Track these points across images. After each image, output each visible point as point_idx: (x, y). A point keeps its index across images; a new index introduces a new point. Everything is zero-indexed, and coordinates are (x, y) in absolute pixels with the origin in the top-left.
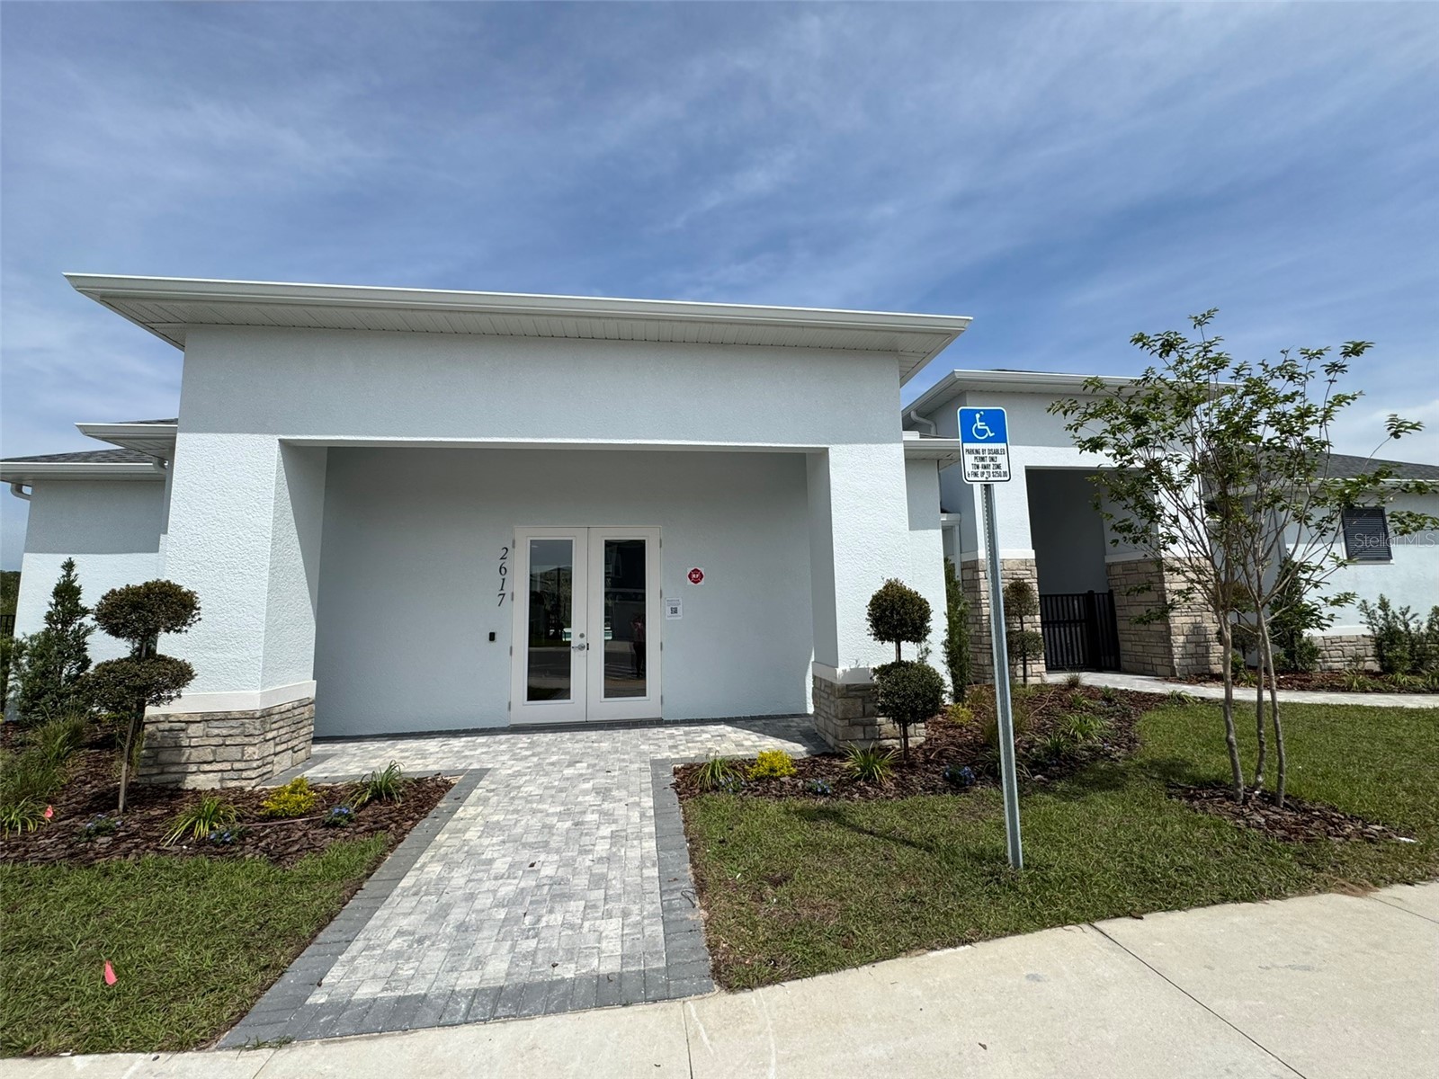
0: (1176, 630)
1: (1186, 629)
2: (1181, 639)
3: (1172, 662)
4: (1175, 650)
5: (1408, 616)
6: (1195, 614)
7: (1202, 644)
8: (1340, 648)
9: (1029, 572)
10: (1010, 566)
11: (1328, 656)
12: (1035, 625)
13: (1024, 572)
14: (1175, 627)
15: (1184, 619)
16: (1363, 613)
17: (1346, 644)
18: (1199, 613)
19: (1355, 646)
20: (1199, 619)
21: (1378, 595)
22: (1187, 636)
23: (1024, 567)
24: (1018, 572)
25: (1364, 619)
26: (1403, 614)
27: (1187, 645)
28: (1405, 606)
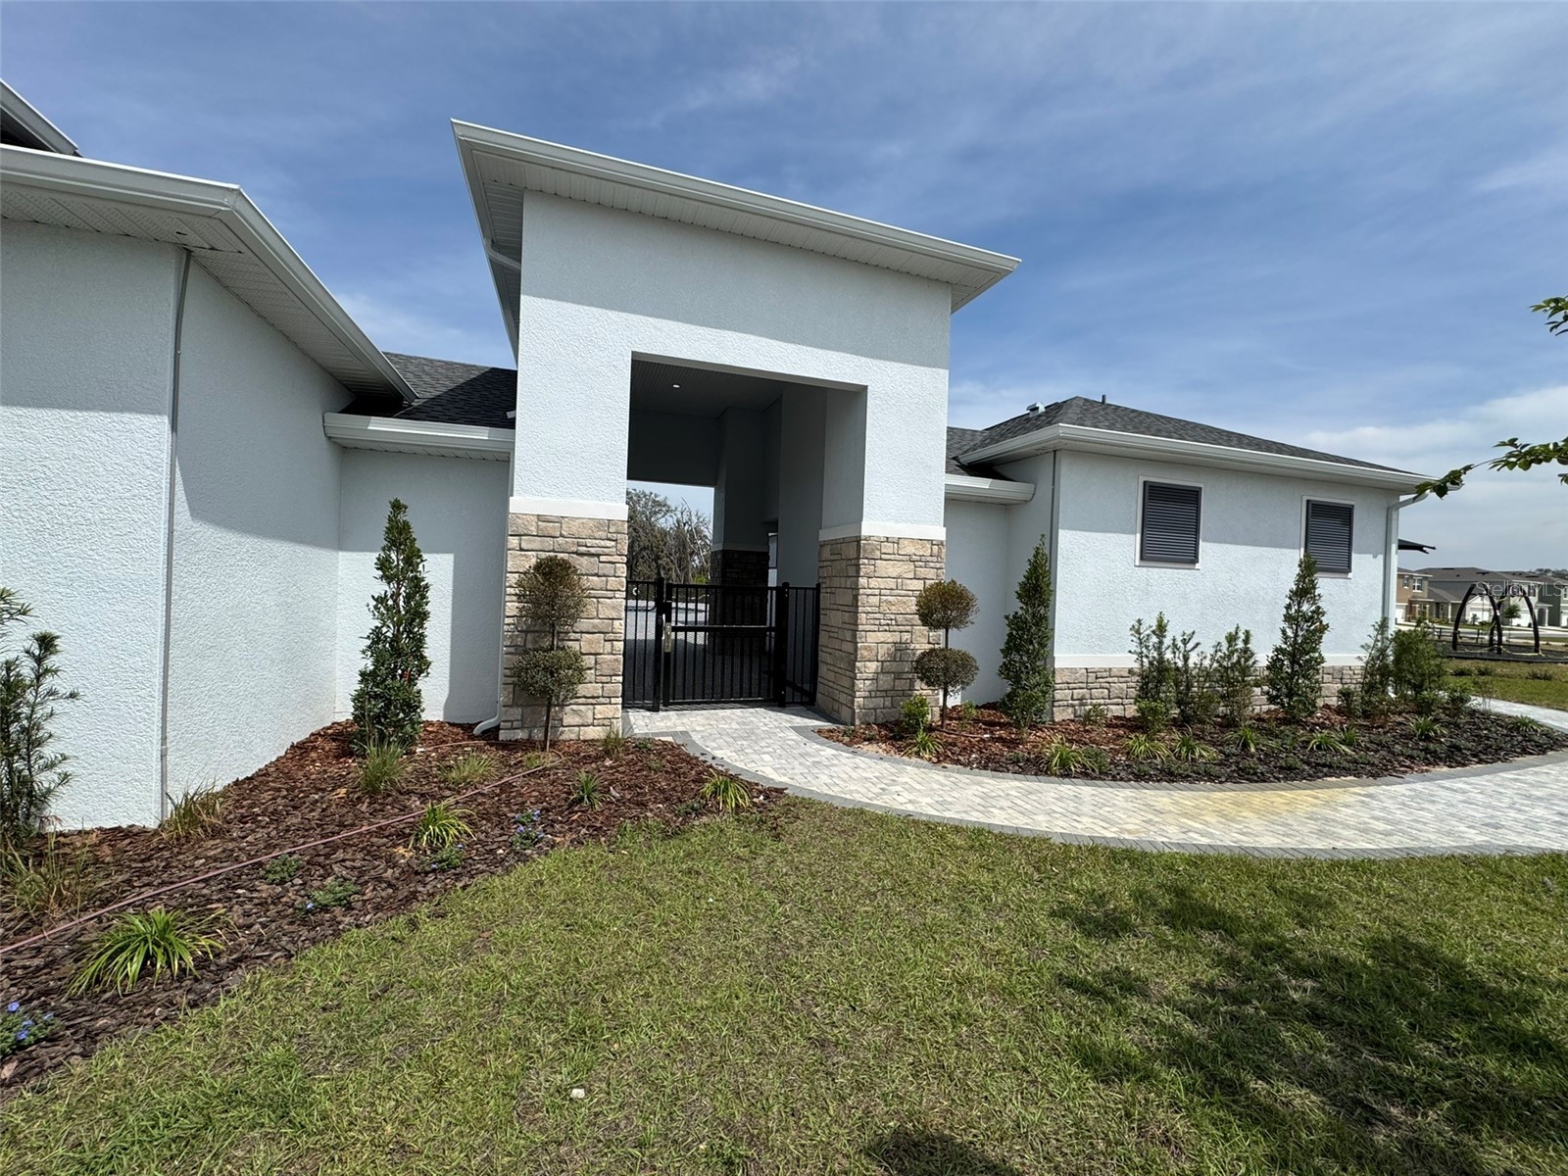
0: (865, 653)
1: (883, 650)
2: (873, 666)
3: (853, 702)
4: (859, 684)
5: (1190, 646)
6: (901, 628)
7: (904, 676)
8: (1107, 685)
9: (613, 543)
10: (574, 530)
11: (1088, 696)
12: (611, 636)
13: (603, 543)
14: (866, 648)
15: (881, 636)
16: (1134, 639)
17: (1116, 679)
18: (908, 628)
19: (1126, 682)
20: (906, 637)
21: (1157, 614)
22: (882, 662)
23: (603, 534)
24: (589, 542)
25: (1134, 647)
26: (1185, 643)
27: (881, 676)
28: (1189, 632)
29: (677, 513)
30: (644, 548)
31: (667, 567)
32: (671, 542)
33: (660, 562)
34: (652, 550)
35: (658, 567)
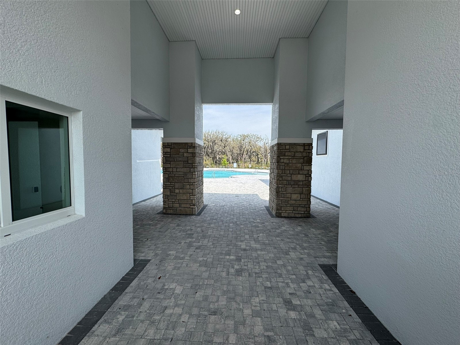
29: (264, 140)
30: (254, 152)
31: (261, 158)
32: (263, 150)
33: (258, 156)
34: (256, 152)
35: (258, 158)
